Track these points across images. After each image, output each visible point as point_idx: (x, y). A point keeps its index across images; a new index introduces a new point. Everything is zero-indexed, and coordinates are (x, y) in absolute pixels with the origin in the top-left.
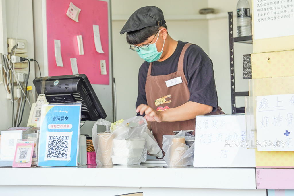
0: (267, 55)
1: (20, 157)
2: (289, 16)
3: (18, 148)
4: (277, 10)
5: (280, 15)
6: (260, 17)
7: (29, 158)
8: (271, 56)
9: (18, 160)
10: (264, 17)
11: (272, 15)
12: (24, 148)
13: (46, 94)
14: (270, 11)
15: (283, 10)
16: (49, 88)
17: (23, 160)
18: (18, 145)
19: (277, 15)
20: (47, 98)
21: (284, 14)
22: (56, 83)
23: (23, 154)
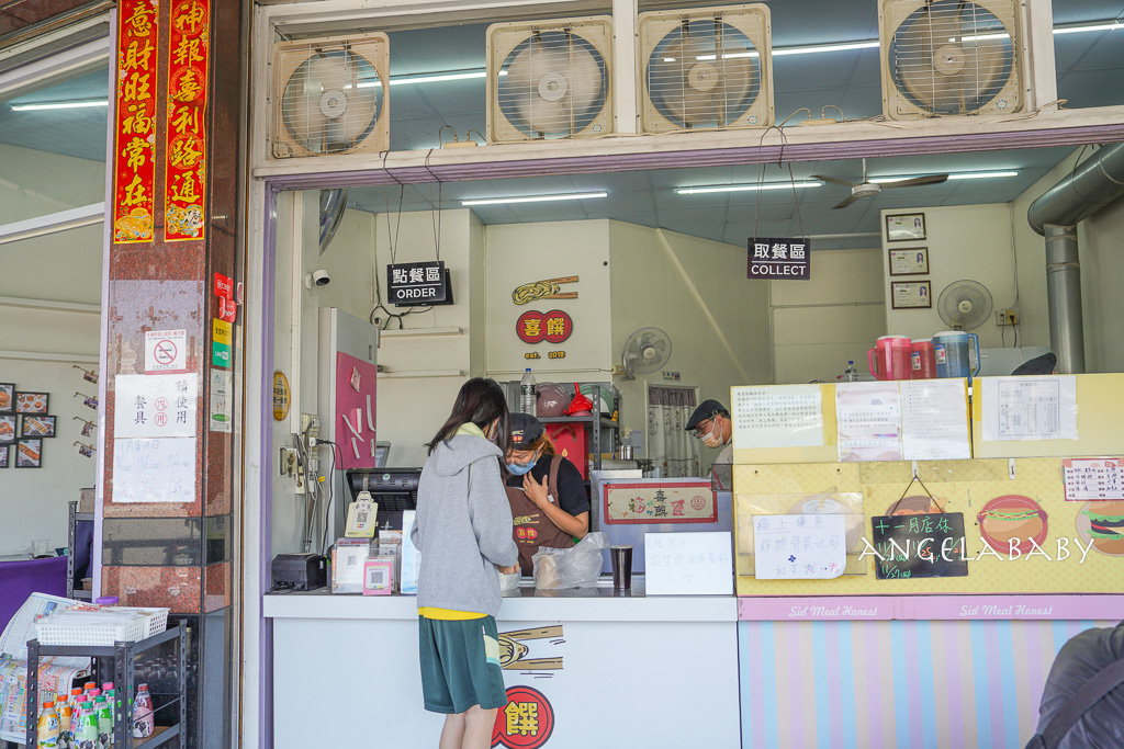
0: (754, 468)
1: (373, 582)
2: (778, 425)
3: (368, 569)
4: (763, 417)
5: (768, 423)
6: (742, 424)
7: (386, 583)
8: (759, 468)
9: (370, 585)
10: (746, 424)
11: (757, 422)
12: (377, 569)
13: (370, 491)
14: (755, 418)
15: (770, 418)
16: (374, 483)
17: (378, 585)
18: (366, 565)
19: (763, 423)
20: (373, 496)
21: (772, 423)
22: (386, 478)
23: (377, 577)
